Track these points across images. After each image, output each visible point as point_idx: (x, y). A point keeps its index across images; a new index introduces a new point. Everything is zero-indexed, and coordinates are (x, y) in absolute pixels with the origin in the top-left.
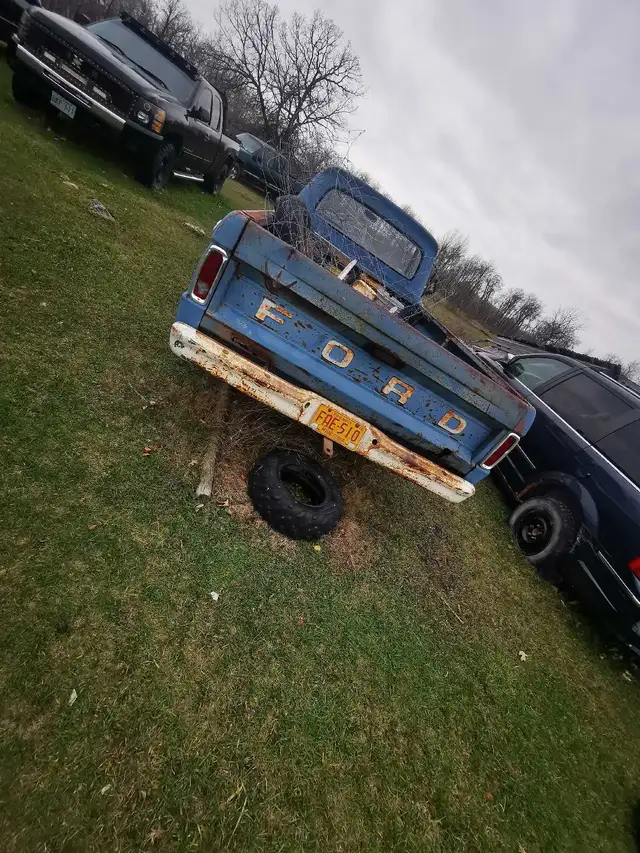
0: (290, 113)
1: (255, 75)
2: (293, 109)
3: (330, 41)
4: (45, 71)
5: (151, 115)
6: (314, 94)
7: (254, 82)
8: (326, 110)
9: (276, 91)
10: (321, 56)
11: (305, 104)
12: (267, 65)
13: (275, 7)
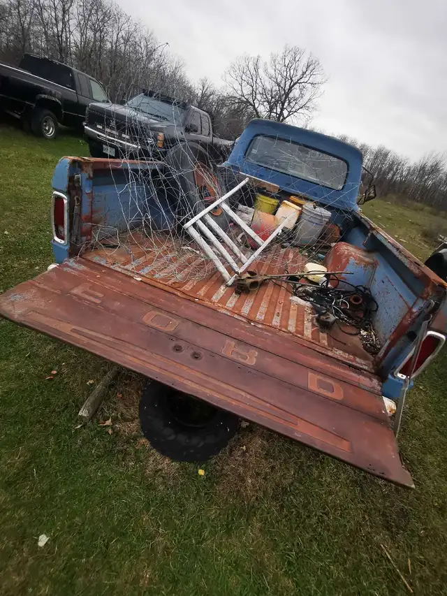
0: (277, 114)
1: (251, 100)
2: (279, 110)
3: (297, 59)
4: (99, 135)
5: (155, 138)
6: (291, 95)
7: (251, 104)
8: (302, 102)
9: (266, 103)
10: (292, 71)
11: (286, 104)
12: (257, 92)
13: (259, 56)
